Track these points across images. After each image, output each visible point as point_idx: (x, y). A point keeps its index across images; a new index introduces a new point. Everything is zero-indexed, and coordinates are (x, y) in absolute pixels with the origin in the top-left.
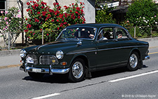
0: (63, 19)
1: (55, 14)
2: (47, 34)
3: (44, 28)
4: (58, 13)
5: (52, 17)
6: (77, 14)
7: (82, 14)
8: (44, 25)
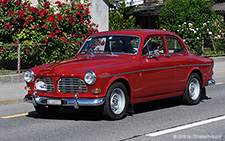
0: (55, 24)
1: (41, 15)
2: (26, 50)
3: (21, 40)
4: (46, 13)
5: (35, 20)
6: (78, 16)
7: (87, 16)
8: (21, 35)
